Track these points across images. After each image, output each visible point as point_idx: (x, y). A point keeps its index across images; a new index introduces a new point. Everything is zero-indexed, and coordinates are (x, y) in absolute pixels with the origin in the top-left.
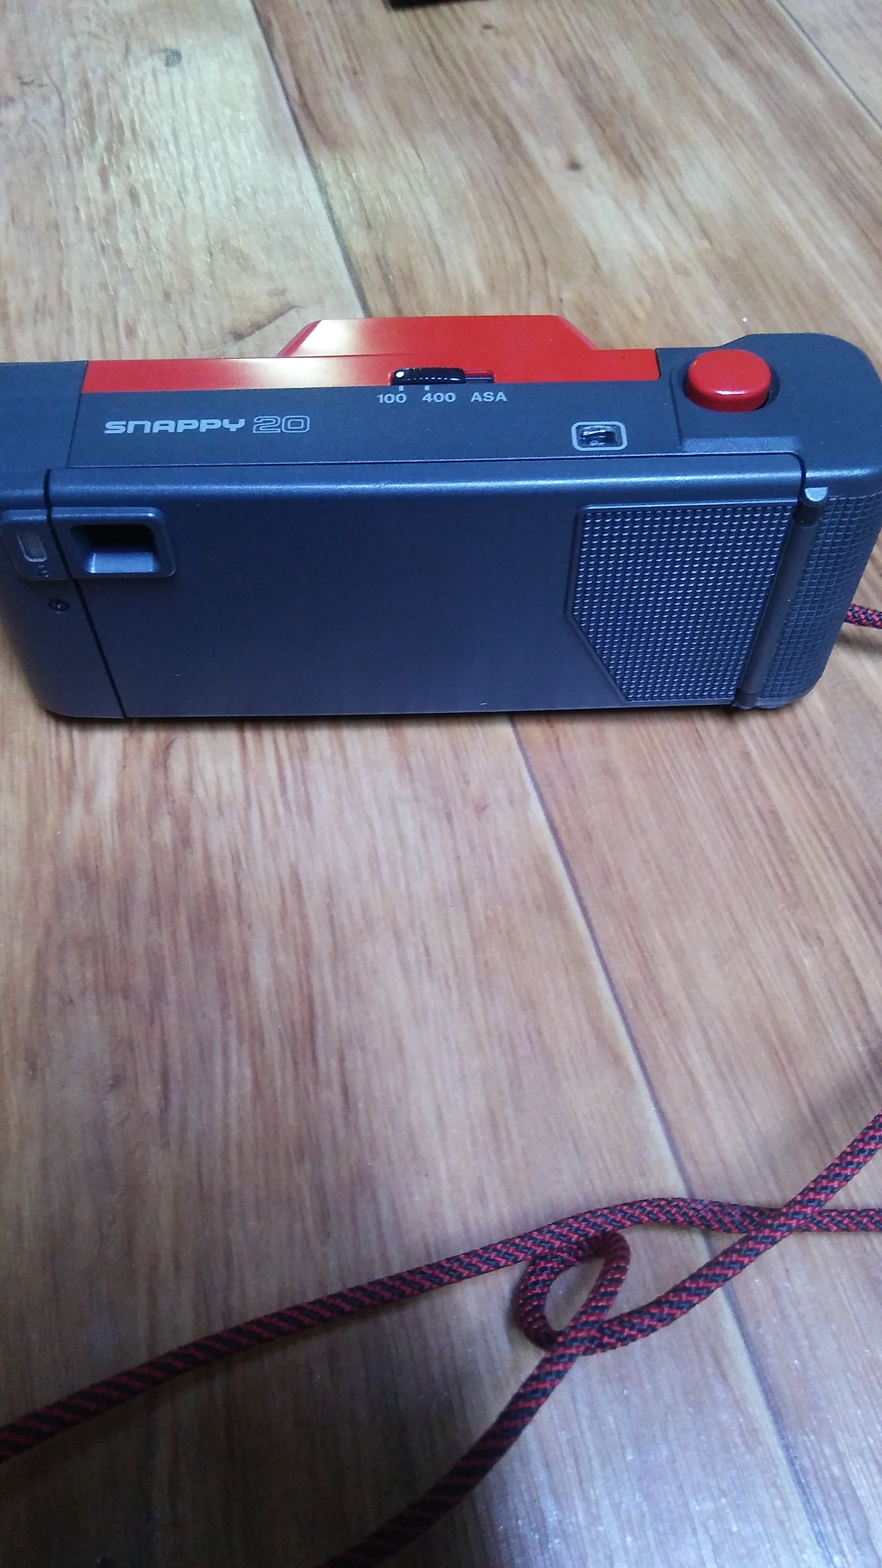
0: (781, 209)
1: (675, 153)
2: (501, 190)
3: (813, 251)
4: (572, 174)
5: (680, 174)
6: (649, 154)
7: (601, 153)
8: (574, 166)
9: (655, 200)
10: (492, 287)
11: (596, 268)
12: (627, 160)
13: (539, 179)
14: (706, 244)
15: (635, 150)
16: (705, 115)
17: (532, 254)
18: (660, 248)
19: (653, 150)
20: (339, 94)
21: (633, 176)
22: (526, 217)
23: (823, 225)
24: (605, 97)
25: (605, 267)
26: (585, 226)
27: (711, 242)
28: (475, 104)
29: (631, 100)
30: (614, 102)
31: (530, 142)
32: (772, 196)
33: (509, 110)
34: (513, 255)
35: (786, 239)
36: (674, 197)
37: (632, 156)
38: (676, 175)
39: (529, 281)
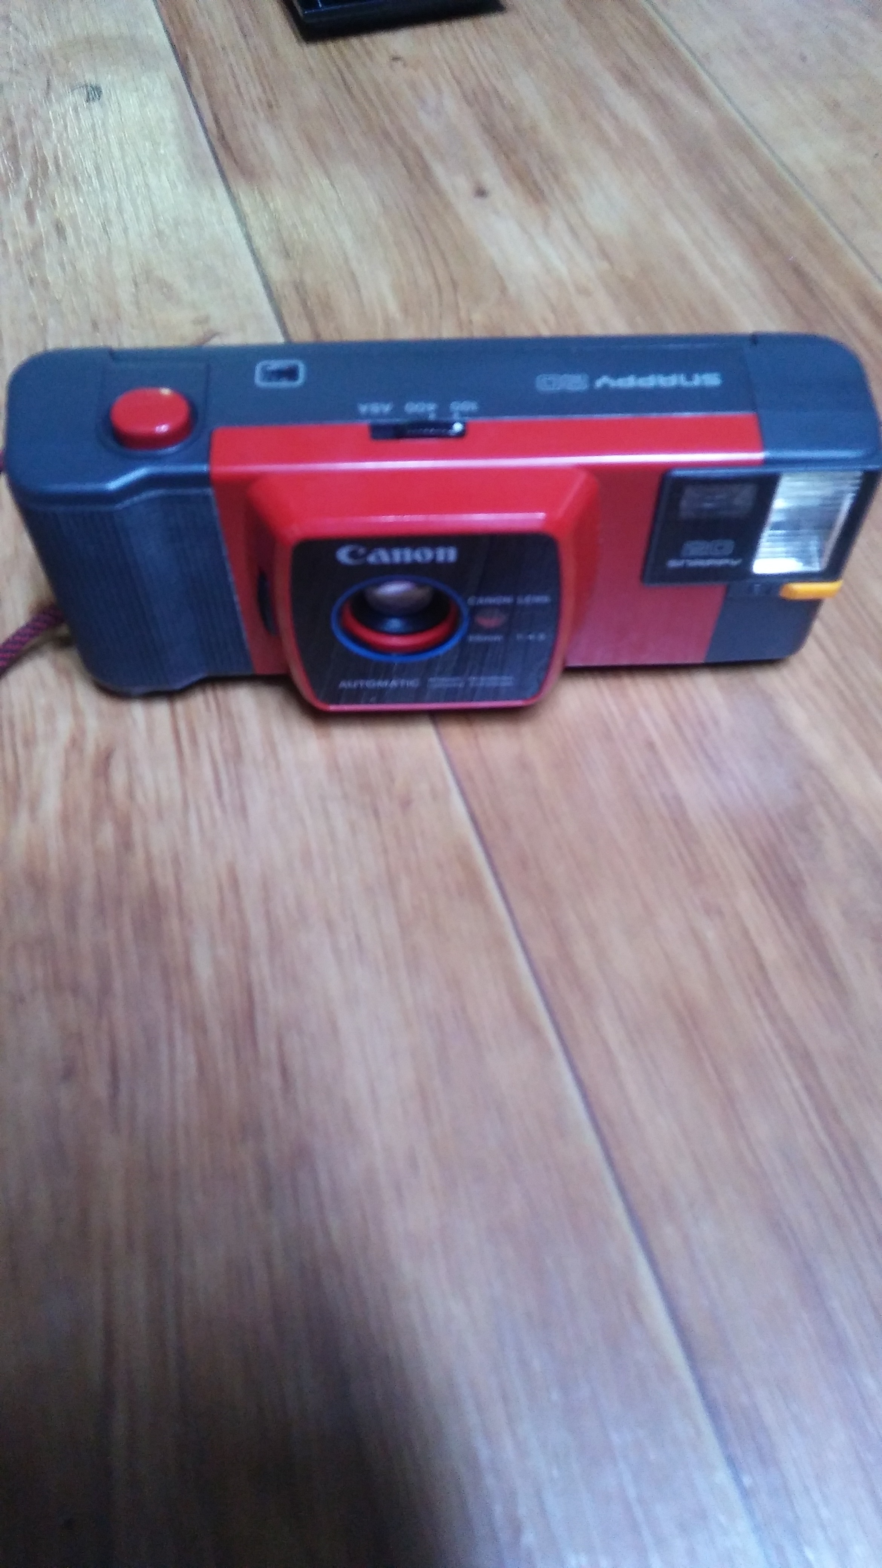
0: (675, 230)
1: (575, 177)
2: (412, 217)
3: (707, 270)
4: (478, 200)
5: (581, 199)
6: (551, 180)
7: (506, 180)
8: (481, 192)
9: (558, 223)
10: (405, 310)
11: (503, 290)
12: (531, 186)
13: (448, 206)
14: (606, 265)
15: (538, 177)
16: (603, 140)
17: (443, 279)
18: (563, 269)
19: (556, 177)
20: (254, 126)
21: (537, 201)
22: (435, 241)
23: (715, 244)
24: (509, 124)
25: (512, 289)
26: (492, 251)
27: (611, 263)
28: (386, 135)
29: (534, 128)
30: (517, 129)
31: (439, 170)
32: (668, 217)
33: (419, 140)
34: (425, 280)
36: (576, 221)
37: (535, 183)
38: (577, 200)
39: (441, 305)
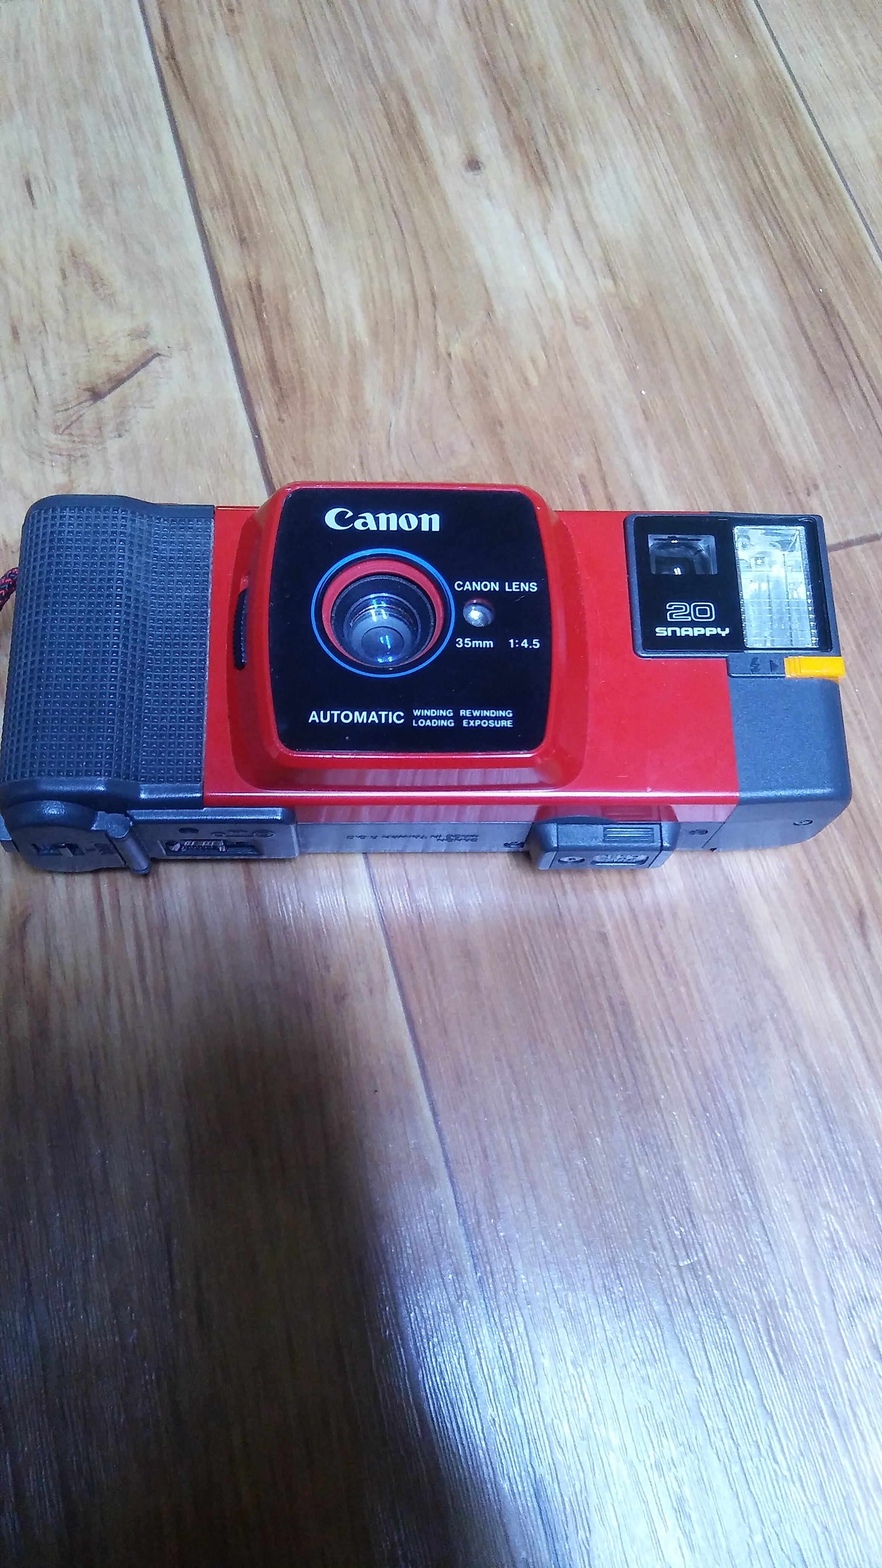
0: (695, 240)
2: (391, 196)
3: (724, 297)
5: (589, 183)
6: (557, 149)
7: (505, 147)
8: (474, 164)
11: (490, 312)
12: (532, 157)
13: (434, 181)
14: (610, 283)
15: (541, 141)
16: (623, 95)
17: (422, 291)
18: (560, 286)
19: (562, 145)
20: (211, 41)
21: (538, 181)
23: (737, 260)
25: (499, 310)
26: (481, 252)
27: (616, 283)
29: (542, 69)
30: (523, 70)
31: (425, 123)
32: (687, 218)
33: (404, 74)
34: (400, 288)
35: (697, 281)
36: (580, 216)
37: (538, 153)
38: (585, 184)
